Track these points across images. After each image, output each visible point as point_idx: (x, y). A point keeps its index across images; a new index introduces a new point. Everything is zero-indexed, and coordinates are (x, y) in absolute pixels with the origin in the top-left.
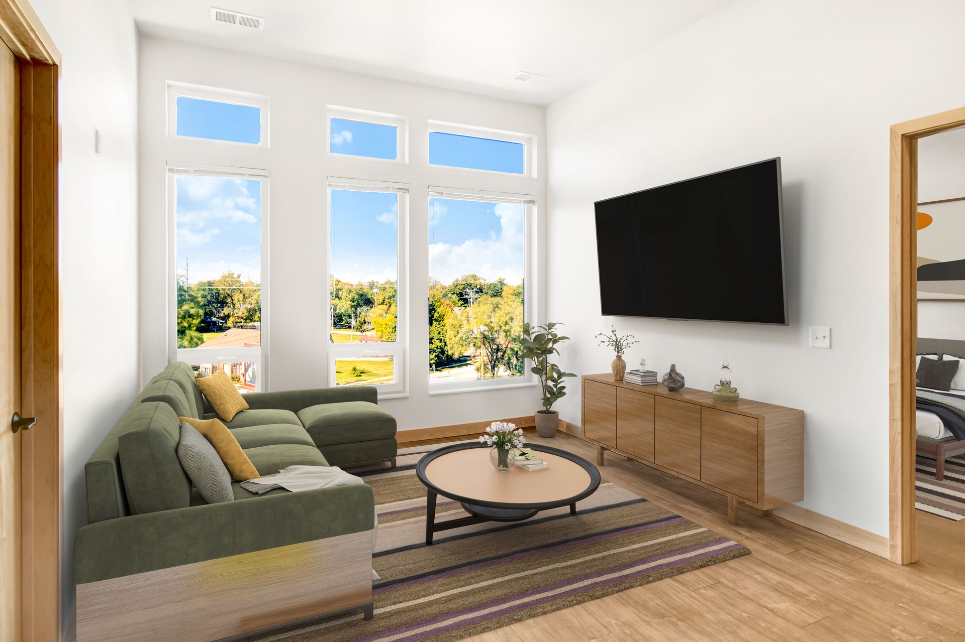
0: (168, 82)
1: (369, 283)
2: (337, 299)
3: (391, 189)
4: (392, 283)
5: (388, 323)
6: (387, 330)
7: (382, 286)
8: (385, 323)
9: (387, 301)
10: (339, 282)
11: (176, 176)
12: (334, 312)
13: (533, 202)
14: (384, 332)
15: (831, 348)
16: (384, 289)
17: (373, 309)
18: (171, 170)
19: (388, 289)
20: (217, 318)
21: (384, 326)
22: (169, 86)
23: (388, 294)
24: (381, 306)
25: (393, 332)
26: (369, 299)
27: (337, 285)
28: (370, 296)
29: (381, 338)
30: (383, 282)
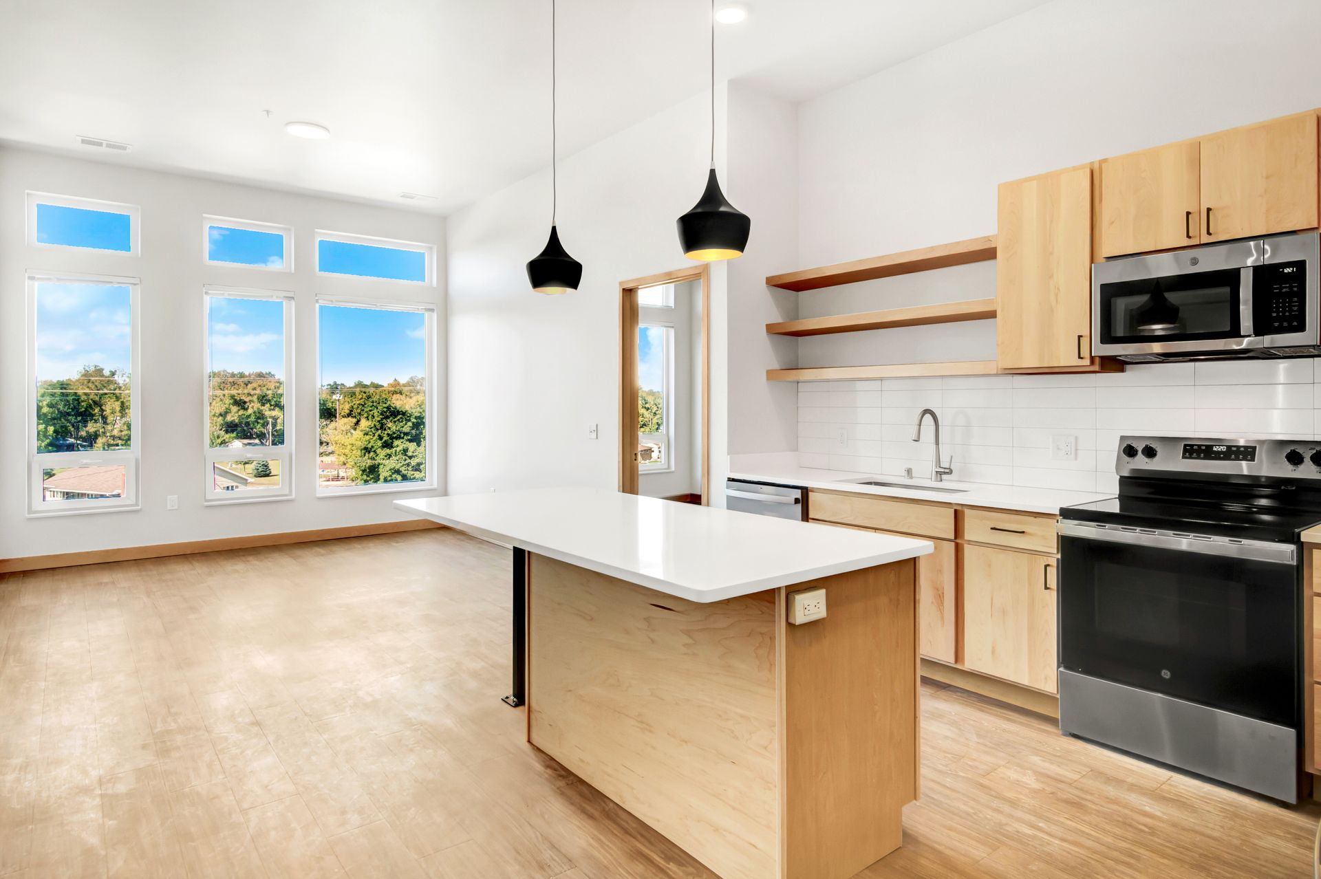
0: (26, 191)
1: (330, 385)
2: (277, 409)
3: (274, 297)
4: (366, 386)
5: (354, 443)
6: (354, 452)
7: (350, 390)
8: (351, 442)
9: (356, 412)
10: (281, 384)
11: (36, 284)
12: (273, 429)
13: (432, 310)
14: (349, 456)
15: (597, 438)
16: (353, 394)
17: (333, 425)
18: (31, 278)
19: (357, 394)
20: (74, 438)
21: (349, 447)
22: (28, 194)
23: (358, 402)
24: (345, 420)
25: (361, 457)
26: (329, 409)
27: (278, 388)
28: (330, 404)
29: (345, 464)
30: (352, 385)
